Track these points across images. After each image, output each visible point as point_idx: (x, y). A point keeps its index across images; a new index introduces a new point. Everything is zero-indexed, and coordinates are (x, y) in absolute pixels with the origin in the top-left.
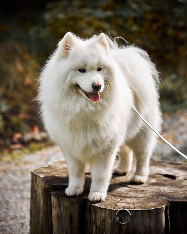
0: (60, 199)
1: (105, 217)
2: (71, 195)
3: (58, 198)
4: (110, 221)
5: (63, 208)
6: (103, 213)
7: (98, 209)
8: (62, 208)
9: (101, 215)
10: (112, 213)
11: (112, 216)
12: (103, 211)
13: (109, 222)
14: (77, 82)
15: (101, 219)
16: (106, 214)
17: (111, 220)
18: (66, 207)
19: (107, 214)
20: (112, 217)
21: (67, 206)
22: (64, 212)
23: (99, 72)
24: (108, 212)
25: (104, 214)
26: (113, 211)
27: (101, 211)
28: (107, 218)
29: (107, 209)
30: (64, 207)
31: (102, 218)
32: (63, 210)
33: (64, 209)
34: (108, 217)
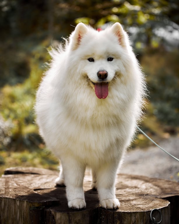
0: (70, 214)
1: (136, 222)
2: (81, 207)
3: (68, 213)
6: (133, 217)
9: (131, 219)
10: (144, 215)
11: (144, 218)
12: (133, 215)
14: (86, 72)
16: (136, 218)
17: (143, 222)
18: (78, 221)
19: (138, 218)
23: (109, 62)
24: (140, 215)
26: (145, 213)
27: (131, 216)
28: (138, 221)
29: (137, 212)
30: (75, 222)
34: (139, 220)
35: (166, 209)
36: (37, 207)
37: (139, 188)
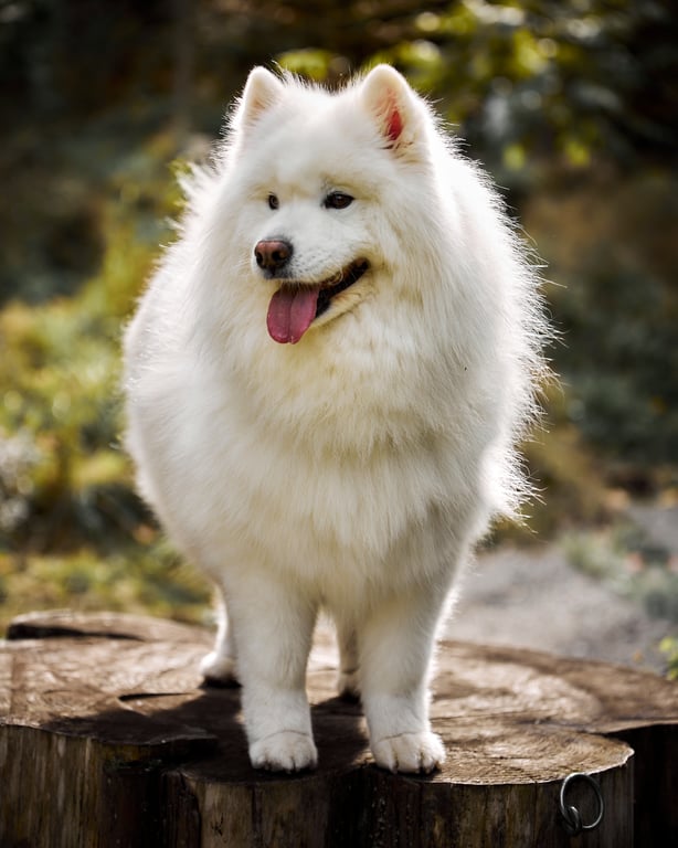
0: (256, 790)
1: (504, 821)
2: (300, 763)
3: (250, 788)
4: (527, 832)
5: (271, 825)
6: (495, 803)
7: (469, 792)
8: (268, 826)
9: (486, 812)
10: (536, 797)
11: (538, 808)
12: (496, 796)
13: (523, 837)
15: (484, 830)
16: (507, 806)
17: (533, 824)
18: (285, 818)
19: (512, 806)
20: (537, 814)
21: (291, 812)
22: (276, 843)
23: (333, 209)
24: (520, 797)
25: (497, 809)
26: (541, 790)
27: (487, 800)
28: (513, 819)
29: (511, 785)
30: (276, 822)
31: (489, 828)
32: (274, 832)
33: (279, 827)
34: (518, 815)
35: (619, 774)
36: (132, 764)
37: (515, 696)
